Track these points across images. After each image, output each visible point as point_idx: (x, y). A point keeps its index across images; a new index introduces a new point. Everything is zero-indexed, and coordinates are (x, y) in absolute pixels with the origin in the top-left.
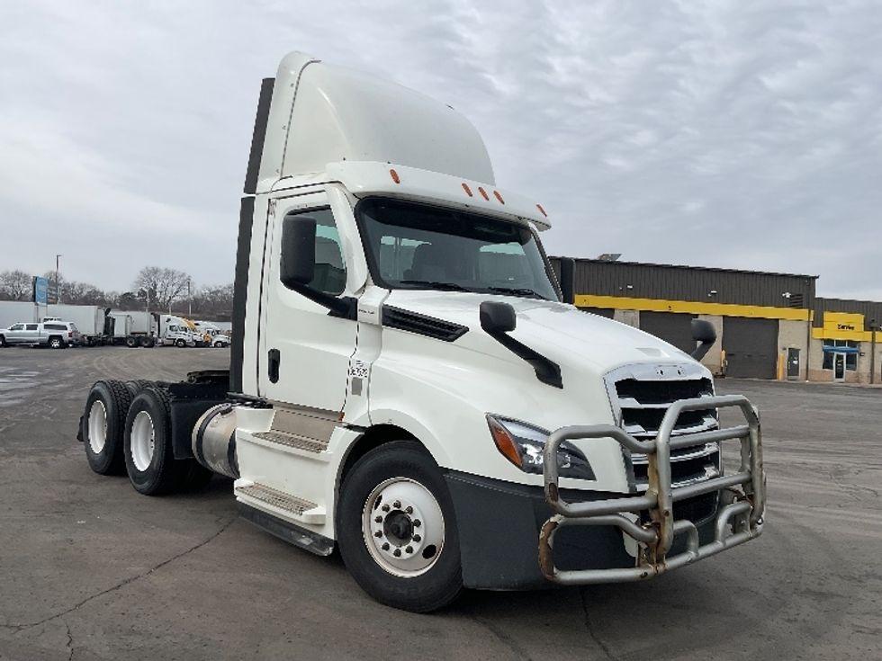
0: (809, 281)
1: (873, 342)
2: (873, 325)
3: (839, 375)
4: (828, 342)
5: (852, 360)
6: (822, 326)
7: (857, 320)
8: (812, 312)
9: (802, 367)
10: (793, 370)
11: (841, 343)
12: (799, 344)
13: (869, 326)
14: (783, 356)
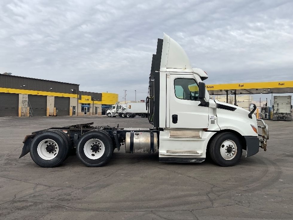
0: (77, 86)
1: (93, 104)
2: (93, 99)
3: (85, 113)
4: (83, 104)
5: (89, 109)
6: (81, 99)
7: (90, 97)
8: (79, 95)
9: (76, 112)
10: (74, 113)
11: (86, 104)
12: (75, 105)
13: (93, 100)
14: (71, 108)
